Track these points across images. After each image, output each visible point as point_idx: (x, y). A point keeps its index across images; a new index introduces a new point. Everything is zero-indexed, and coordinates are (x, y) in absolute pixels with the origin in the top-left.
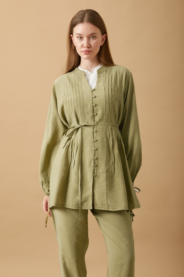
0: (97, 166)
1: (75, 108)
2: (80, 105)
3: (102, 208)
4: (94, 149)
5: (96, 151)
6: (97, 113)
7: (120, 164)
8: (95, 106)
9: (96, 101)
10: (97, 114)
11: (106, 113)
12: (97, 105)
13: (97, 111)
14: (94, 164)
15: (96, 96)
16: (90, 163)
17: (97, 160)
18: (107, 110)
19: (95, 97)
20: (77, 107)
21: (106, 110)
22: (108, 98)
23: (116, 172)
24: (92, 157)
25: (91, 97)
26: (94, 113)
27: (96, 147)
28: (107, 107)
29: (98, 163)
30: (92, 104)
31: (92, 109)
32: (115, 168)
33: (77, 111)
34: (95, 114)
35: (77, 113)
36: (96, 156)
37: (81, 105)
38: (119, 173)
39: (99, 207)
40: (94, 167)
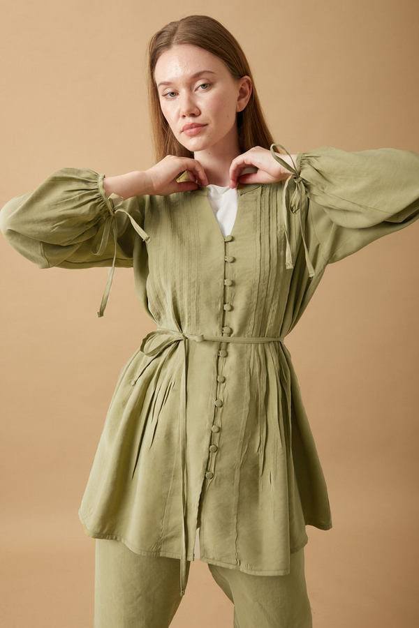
0: (217, 449)
1: (175, 285)
2: (189, 279)
3: (220, 561)
4: (215, 403)
5: (220, 409)
6: (234, 305)
7: (282, 445)
8: (231, 286)
9: (235, 271)
10: (232, 309)
11: (258, 307)
12: (237, 282)
13: (233, 299)
14: (210, 445)
15: (235, 257)
16: (200, 440)
17: (218, 434)
18: (262, 299)
19: (234, 260)
20: (181, 282)
21: (260, 299)
22: (267, 267)
23: (270, 468)
24: (208, 424)
25: (222, 259)
26: (225, 303)
27: (220, 397)
28: (263, 291)
29: (222, 443)
30: (222, 280)
31: (220, 293)
32: (267, 456)
33: (178, 293)
34: (227, 307)
35: (178, 298)
36: (218, 422)
37: (193, 280)
38: (276, 472)
39: (213, 559)
40: (209, 452)
